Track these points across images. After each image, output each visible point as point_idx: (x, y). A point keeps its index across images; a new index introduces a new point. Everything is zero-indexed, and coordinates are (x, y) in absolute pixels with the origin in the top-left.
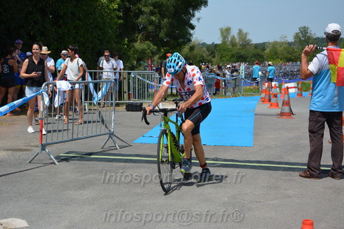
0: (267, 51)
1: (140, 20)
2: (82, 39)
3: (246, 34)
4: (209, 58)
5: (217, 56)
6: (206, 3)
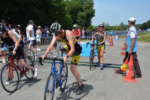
6: (94, 16)
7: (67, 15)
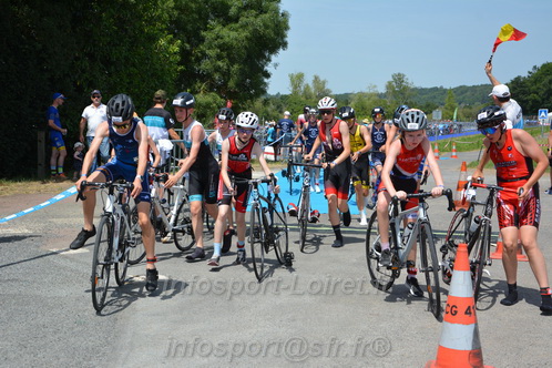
6: (285, 45)
7: (162, 42)
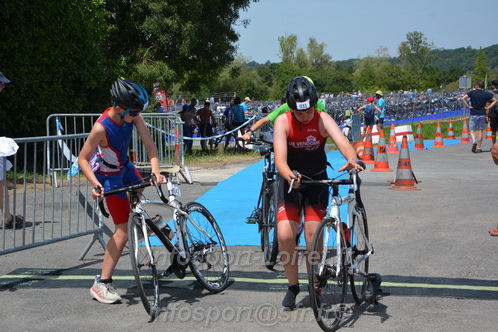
0: (357, 73)
1: (145, 25)
2: (46, 59)
3: (322, 47)
4: (263, 86)
5: (274, 83)
